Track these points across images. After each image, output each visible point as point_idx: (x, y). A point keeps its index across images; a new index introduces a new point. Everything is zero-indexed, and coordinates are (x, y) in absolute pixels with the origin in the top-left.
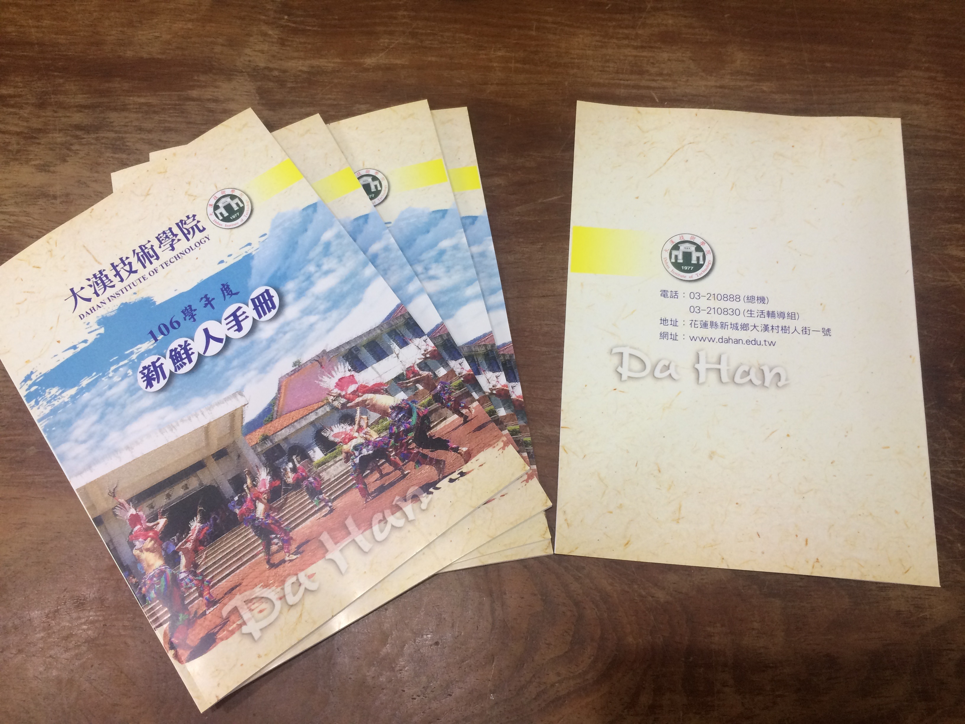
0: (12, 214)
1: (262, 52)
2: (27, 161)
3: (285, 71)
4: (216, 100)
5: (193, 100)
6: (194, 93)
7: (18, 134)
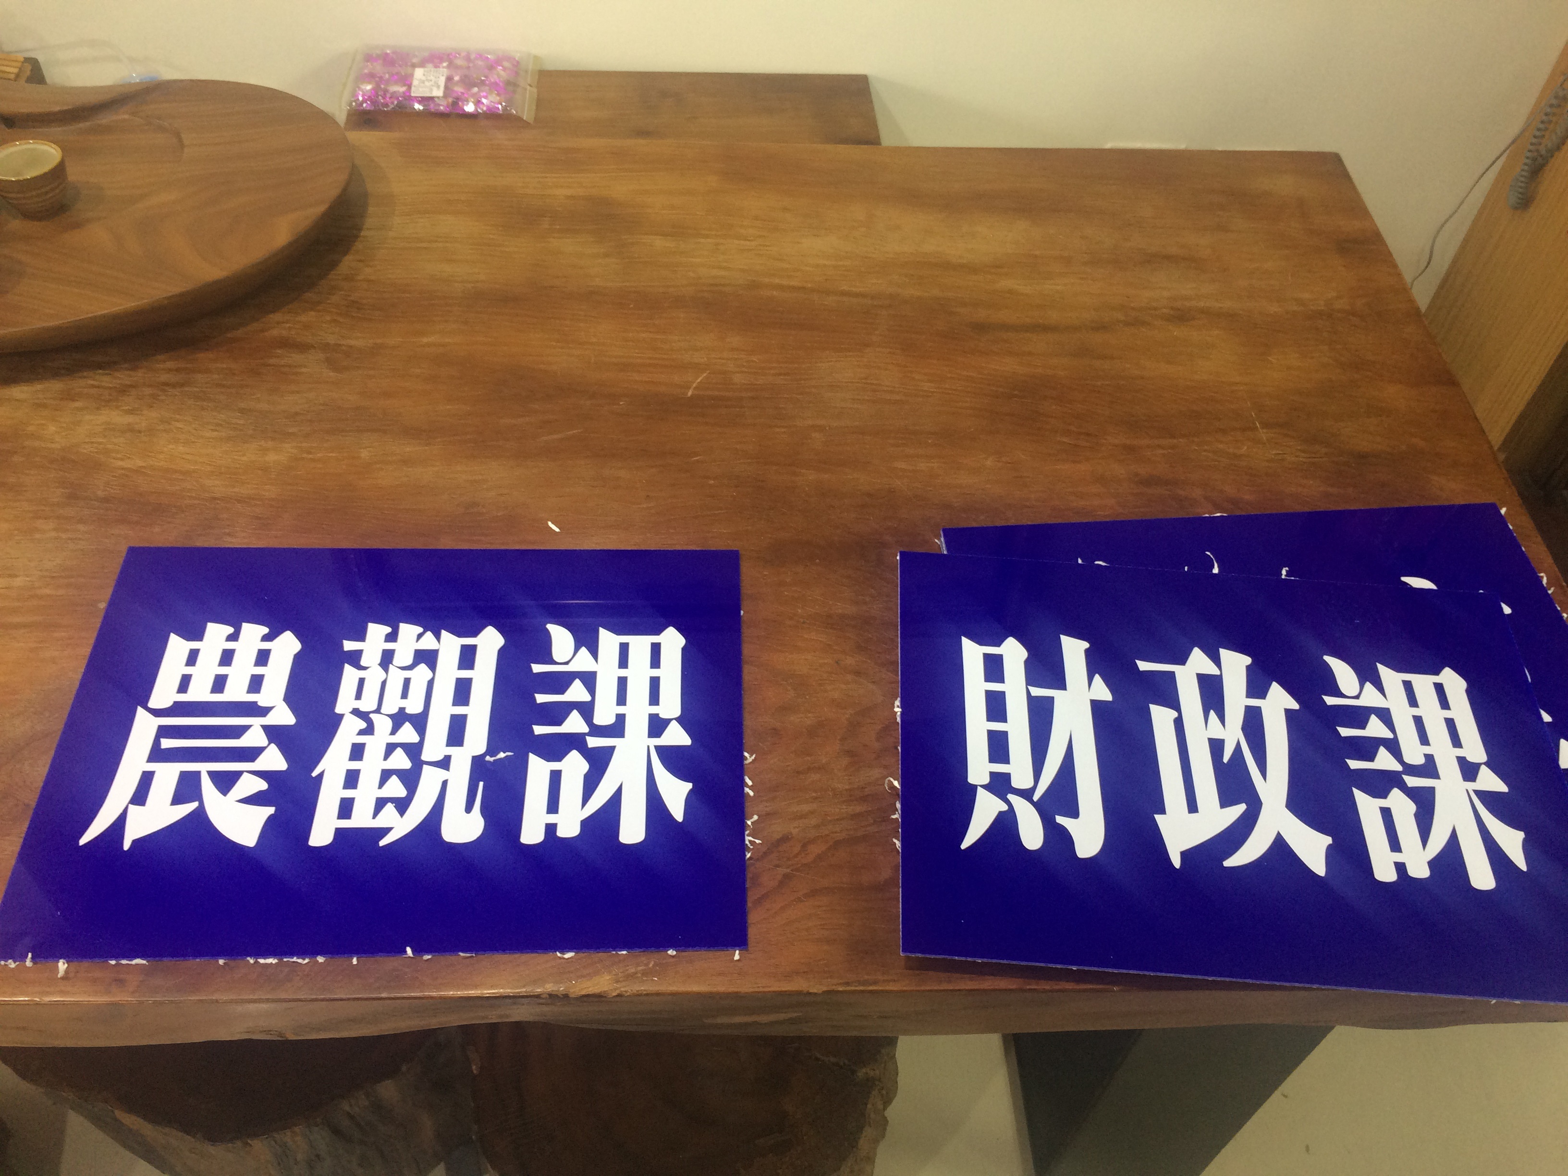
0: (100, 443)
1: (333, 333)
2: (117, 407)
3: (351, 347)
4: (290, 366)
5: (269, 365)
6: (272, 361)
7: (110, 388)
